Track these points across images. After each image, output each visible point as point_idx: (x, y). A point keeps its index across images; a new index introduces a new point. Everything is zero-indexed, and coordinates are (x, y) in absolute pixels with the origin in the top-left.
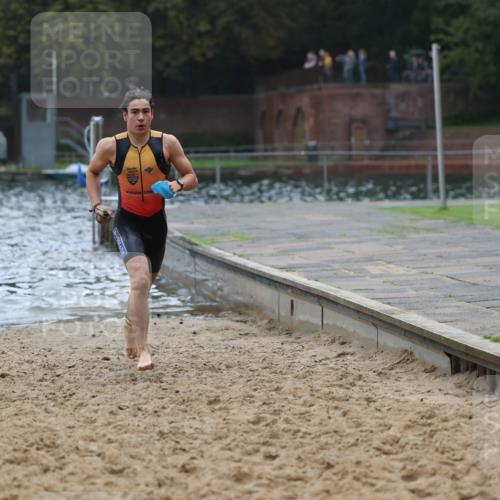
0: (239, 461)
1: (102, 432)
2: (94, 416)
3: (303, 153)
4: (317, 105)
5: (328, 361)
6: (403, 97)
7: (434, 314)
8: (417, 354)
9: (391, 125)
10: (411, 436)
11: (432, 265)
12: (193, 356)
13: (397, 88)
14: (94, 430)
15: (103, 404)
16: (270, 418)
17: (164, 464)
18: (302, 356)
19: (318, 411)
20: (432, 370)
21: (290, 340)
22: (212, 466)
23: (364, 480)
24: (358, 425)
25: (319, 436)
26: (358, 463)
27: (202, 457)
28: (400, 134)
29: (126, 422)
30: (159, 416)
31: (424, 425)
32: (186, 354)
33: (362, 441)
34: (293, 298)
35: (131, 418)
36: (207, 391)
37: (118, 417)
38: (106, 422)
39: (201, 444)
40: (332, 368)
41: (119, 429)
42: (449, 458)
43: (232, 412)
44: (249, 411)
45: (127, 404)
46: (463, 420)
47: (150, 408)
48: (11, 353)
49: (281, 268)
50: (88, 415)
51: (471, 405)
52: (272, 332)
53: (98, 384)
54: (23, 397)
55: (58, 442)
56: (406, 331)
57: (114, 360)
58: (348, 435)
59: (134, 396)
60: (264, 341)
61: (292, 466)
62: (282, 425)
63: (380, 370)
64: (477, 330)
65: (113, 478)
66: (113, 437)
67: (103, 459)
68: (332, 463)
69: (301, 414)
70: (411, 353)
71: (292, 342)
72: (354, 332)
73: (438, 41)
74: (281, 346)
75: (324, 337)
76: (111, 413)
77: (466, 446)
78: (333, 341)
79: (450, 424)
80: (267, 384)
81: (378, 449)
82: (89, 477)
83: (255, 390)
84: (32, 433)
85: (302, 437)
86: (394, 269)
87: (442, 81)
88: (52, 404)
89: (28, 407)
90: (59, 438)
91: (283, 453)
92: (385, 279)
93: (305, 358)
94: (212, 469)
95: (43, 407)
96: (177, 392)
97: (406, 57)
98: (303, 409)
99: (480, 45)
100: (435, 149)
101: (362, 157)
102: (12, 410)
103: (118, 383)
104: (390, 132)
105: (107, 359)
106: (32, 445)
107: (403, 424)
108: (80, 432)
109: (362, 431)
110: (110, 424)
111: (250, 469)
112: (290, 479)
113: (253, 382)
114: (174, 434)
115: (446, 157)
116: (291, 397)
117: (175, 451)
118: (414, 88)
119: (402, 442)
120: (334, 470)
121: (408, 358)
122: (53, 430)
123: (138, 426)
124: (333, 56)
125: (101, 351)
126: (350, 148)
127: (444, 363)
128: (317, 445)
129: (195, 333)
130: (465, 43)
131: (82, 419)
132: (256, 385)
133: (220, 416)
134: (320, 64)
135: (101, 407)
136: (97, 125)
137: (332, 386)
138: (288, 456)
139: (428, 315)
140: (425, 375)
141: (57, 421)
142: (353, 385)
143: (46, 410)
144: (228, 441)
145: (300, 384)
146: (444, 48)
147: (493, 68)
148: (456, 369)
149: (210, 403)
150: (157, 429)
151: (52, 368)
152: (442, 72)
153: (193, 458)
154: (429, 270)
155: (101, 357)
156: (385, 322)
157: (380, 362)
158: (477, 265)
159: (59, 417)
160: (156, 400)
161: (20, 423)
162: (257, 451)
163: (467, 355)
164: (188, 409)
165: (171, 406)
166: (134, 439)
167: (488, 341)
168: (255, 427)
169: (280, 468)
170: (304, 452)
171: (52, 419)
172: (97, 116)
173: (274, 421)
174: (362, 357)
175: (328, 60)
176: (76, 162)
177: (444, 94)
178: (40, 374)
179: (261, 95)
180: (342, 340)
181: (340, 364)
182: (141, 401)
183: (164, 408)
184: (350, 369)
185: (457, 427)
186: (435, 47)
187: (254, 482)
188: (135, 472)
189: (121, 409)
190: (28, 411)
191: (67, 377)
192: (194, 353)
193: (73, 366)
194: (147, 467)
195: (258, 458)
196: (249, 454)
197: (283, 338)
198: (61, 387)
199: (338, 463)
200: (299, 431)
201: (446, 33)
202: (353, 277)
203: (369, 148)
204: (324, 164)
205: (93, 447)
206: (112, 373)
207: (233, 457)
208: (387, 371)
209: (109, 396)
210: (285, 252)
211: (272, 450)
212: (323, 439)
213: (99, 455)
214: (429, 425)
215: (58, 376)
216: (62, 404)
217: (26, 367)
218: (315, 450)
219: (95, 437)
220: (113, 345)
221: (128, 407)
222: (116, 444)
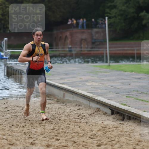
0: (48, 141)
1: (7, 133)
2: (5, 128)
3: (67, 49)
4: (71, 35)
5: (75, 111)
6: (97, 32)
7: (106, 97)
8: (101, 109)
9: (93, 41)
10: (99, 133)
11: (106, 83)
12: (34, 110)
13: (95, 30)
14: (4, 132)
15: (7, 124)
16: (57, 128)
17: (26, 142)
18: (67, 110)
19: (72, 126)
20: (105, 114)
21: (64, 105)
22: (40, 143)
23: (85, 146)
24: (84, 130)
25: (72, 134)
26: (84, 141)
27: (37, 140)
28: (96, 44)
29: (14, 130)
30: (24, 128)
31: (103, 130)
32: (32, 109)
33: (85, 135)
34: (64, 92)
35: (16, 128)
36: (38, 120)
37: (12, 128)
38: (8, 130)
39: (37, 136)
40: (76, 113)
41: (12, 131)
42: (110, 140)
43: (46, 126)
44: (51, 126)
45: (14, 124)
46: (115, 128)
47: (21, 125)
49: (61, 84)
50: (3, 127)
51: (117, 124)
52: (58, 103)
53: (6, 118)
56: (98, 102)
57: (11, 111)
58: (80, 133)
59: (17, 122)
60: (56, 105)
61: (64, 142)
62: (61, 130)
63: (90, 114)
64: (119, 102)
65: (10, 146)
66: (10, 134)
67: (7, 141)
68: (76, 141)
69: (67, 127)
70: (99, 109)
71: (64, 106)
72: (82, 103)
73: (107, 16)
74: (61, 107)
75: (74, 104)
76: (10, 127)
77: (116, 136)
78: (76, 105)
79: (111, 130)
80: (56, 118)
81: (90, 137)
82: (3, 146)
83: (53, 120)
85: (67, 134)
86: (94, 84)
87: (109, 28)
91: (61, 139)
92: (91, 87)
93: (68, 111)
94: (40, 144)
96: (30, 120)
97: (98, 21)
98: (67, 126)
99: (120, 17)
100: (106, 48)
101: (85, 51)
103: (12, 118)
104: (93, 43)
105: (9, 111)
107: (97, 130)
109: (85, 132)
110: (9, 130)
111: (51, 143)
112: (63, 146)
113: (52, 117)
114: (29, 133)
115: (110, 50)
116: (63, 122)
117: (29, 138)
118: (100, 30)
119: (97, 135)
120: (76, 144)
121: (98, 110)
123: (18, 131)
124: (76, 20)
125: (7, 108)
126: (81, 48)
127: (109, 111)
128: (72, 136)
129: (35, 103)
130: (115, 17)
131: (1, 129)
132: (53, 118)
133: (43, 128)
134: (73, 23)
136: (6, 41)
137: (76, 118)
138: (63, 140)
139: (104, 97)
140: (103, 115)
142: (82, 118)
144: (45, 135)
145: (66, 118)
146: (109, 18)
147: (124, 24)
148: (113, 113)
149: (39, 124)
150: (24, 132)
152: (109, 25)
153: (34, 140)
154: (105, 84)
155: (7, 110)
156: (92, 100)
157: (90, 112)
158: (119, 82)
160: (23, 123)
162: (54, 138)
163: (116, 109)
164: (33, 125)
165: (28, 125)
166: (17, 135)
167: (122, 105)
168: (53, 131)
169: (60, 143)
170: (67, 138)
172: (6, 38)
173: (59, 129)
174: (85, 110)
175: (75, 22)
177: (109, 31)
179: (55, 32)
180: (79, 105)
181: (78, 112)
182: (19, 123)
183: (25, 125)
184: (81, 114)
185: (113, 131)
186: (106, 18)
187: (53, 147)
188: (17, 145)
189: (13, 126)
192: (35, 109)
194: (20, 143)
195: (54, 140)
196: (51, 139)
197: (61, 104)
199: (77, 142)
200: (66, 132)
201: (110, 14)
202: (82, 86)
203: (87, 48)
204: (74, 52)
205: (4, 137)
206: (10, 115)
207: (46, 140)
208: (92, 114)
209: (9, 122)
210: (62, 79)
211: (58, 138)
212: (73, 134)
213: (6, 139)
214: (105, 130)
218: (71, 137)
219: (5, 134)
220: (10, 107)
221: (15, 125)
222: (11, 136)
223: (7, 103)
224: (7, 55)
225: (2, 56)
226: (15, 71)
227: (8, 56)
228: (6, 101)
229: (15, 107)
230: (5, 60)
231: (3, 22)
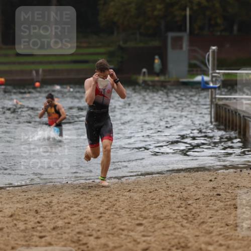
1: (216, 239)
2: (211, 229)
14: (211, 237)
15: (217, 222)
29: (231, 234)
35: (233, 231)
38: (218, 233)
41: (226, 238)
45: (231, 222)
48: (160, 190)
50: (207, 228)
53: (214, 210)
54: (168, 217)
55: (190, 245)
57: (223, 195)
59: (235, 218)
66: (223, 243)
76: (222, 227)
84: (173, 239)
88: (185, 221)
89: (171, 223)
90: (190, 242)
95: (180, 224)
102: (161, 225)
103: (226, 209)
105: (219, 195)
106: (173, 246)
108: (202, 239)
110: (220, 234)
122: (186, 238)
123: (238, 236)
125: (215, 190)
131: (203, 231)
135: (215, 224)
136: (214, 52)
141: (188, 232)
143: (182, 226)
150: (250, 239)
151: (186, 199)
155: (215, 194)
159: (190, 230)
161: (166, 233)
171: (185, 231)
172: (214, 46)
176: (200, 75)
178: (178, 203)
189: (227, 225)
190: (171, 225)
191: (194, 205)
193: (198, 199)
198: (191, 212)
205: (211, 248)
206: (222, 204)
209: (220, 217)
215: (189, 205)
216: (191, 221)
217: (170, 199)
219: (211, 242)
220: (222, 187)
221: (232, 224)
222: (224, 247)
223: (216, 178)
224: (216, 80)
225: (207, 83)
226: (233, 114)
227: (217, 83)
228: (213, 175)
229: (233, 187)
230: (212, 92)
231: (208, 13)
